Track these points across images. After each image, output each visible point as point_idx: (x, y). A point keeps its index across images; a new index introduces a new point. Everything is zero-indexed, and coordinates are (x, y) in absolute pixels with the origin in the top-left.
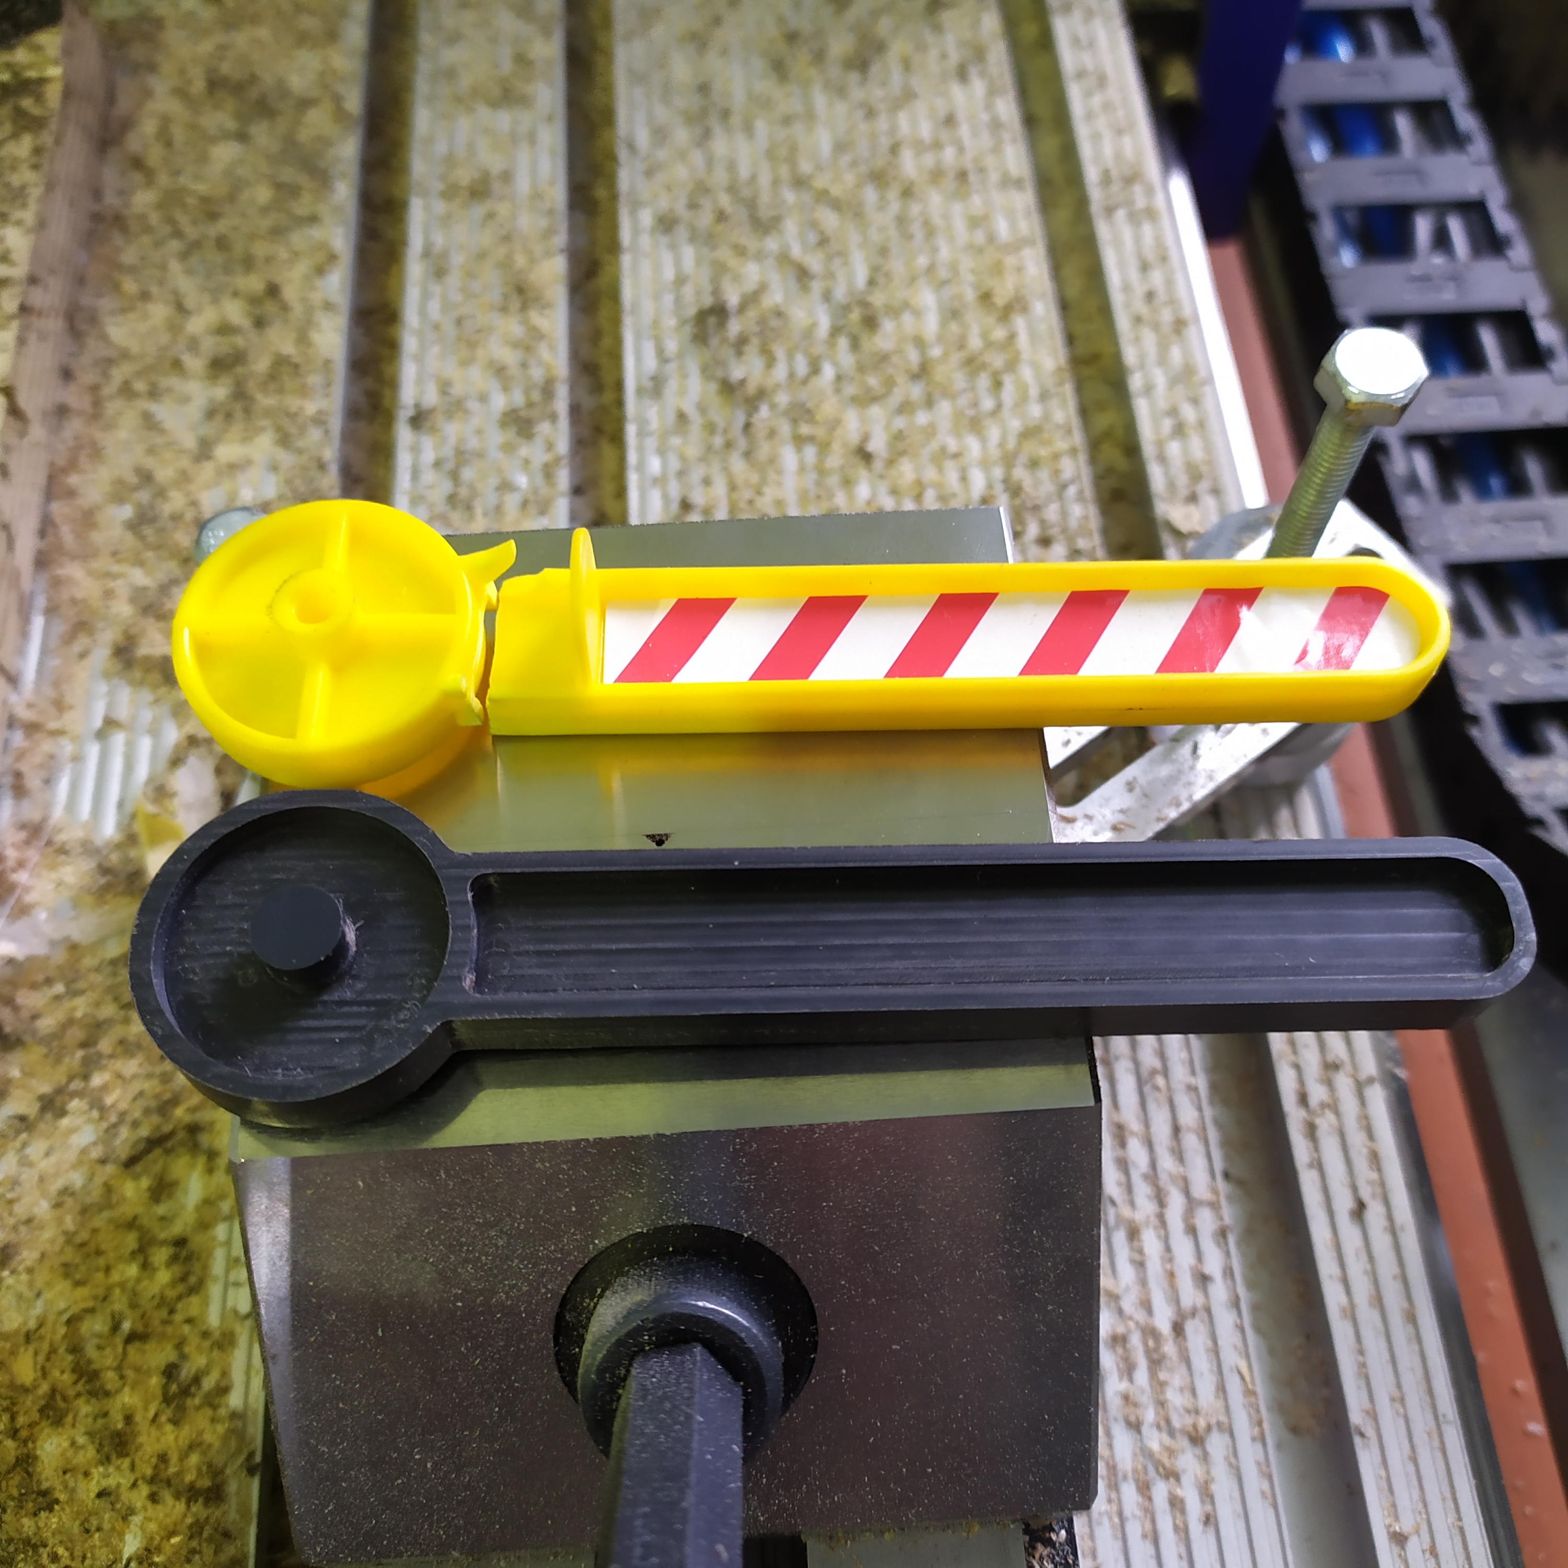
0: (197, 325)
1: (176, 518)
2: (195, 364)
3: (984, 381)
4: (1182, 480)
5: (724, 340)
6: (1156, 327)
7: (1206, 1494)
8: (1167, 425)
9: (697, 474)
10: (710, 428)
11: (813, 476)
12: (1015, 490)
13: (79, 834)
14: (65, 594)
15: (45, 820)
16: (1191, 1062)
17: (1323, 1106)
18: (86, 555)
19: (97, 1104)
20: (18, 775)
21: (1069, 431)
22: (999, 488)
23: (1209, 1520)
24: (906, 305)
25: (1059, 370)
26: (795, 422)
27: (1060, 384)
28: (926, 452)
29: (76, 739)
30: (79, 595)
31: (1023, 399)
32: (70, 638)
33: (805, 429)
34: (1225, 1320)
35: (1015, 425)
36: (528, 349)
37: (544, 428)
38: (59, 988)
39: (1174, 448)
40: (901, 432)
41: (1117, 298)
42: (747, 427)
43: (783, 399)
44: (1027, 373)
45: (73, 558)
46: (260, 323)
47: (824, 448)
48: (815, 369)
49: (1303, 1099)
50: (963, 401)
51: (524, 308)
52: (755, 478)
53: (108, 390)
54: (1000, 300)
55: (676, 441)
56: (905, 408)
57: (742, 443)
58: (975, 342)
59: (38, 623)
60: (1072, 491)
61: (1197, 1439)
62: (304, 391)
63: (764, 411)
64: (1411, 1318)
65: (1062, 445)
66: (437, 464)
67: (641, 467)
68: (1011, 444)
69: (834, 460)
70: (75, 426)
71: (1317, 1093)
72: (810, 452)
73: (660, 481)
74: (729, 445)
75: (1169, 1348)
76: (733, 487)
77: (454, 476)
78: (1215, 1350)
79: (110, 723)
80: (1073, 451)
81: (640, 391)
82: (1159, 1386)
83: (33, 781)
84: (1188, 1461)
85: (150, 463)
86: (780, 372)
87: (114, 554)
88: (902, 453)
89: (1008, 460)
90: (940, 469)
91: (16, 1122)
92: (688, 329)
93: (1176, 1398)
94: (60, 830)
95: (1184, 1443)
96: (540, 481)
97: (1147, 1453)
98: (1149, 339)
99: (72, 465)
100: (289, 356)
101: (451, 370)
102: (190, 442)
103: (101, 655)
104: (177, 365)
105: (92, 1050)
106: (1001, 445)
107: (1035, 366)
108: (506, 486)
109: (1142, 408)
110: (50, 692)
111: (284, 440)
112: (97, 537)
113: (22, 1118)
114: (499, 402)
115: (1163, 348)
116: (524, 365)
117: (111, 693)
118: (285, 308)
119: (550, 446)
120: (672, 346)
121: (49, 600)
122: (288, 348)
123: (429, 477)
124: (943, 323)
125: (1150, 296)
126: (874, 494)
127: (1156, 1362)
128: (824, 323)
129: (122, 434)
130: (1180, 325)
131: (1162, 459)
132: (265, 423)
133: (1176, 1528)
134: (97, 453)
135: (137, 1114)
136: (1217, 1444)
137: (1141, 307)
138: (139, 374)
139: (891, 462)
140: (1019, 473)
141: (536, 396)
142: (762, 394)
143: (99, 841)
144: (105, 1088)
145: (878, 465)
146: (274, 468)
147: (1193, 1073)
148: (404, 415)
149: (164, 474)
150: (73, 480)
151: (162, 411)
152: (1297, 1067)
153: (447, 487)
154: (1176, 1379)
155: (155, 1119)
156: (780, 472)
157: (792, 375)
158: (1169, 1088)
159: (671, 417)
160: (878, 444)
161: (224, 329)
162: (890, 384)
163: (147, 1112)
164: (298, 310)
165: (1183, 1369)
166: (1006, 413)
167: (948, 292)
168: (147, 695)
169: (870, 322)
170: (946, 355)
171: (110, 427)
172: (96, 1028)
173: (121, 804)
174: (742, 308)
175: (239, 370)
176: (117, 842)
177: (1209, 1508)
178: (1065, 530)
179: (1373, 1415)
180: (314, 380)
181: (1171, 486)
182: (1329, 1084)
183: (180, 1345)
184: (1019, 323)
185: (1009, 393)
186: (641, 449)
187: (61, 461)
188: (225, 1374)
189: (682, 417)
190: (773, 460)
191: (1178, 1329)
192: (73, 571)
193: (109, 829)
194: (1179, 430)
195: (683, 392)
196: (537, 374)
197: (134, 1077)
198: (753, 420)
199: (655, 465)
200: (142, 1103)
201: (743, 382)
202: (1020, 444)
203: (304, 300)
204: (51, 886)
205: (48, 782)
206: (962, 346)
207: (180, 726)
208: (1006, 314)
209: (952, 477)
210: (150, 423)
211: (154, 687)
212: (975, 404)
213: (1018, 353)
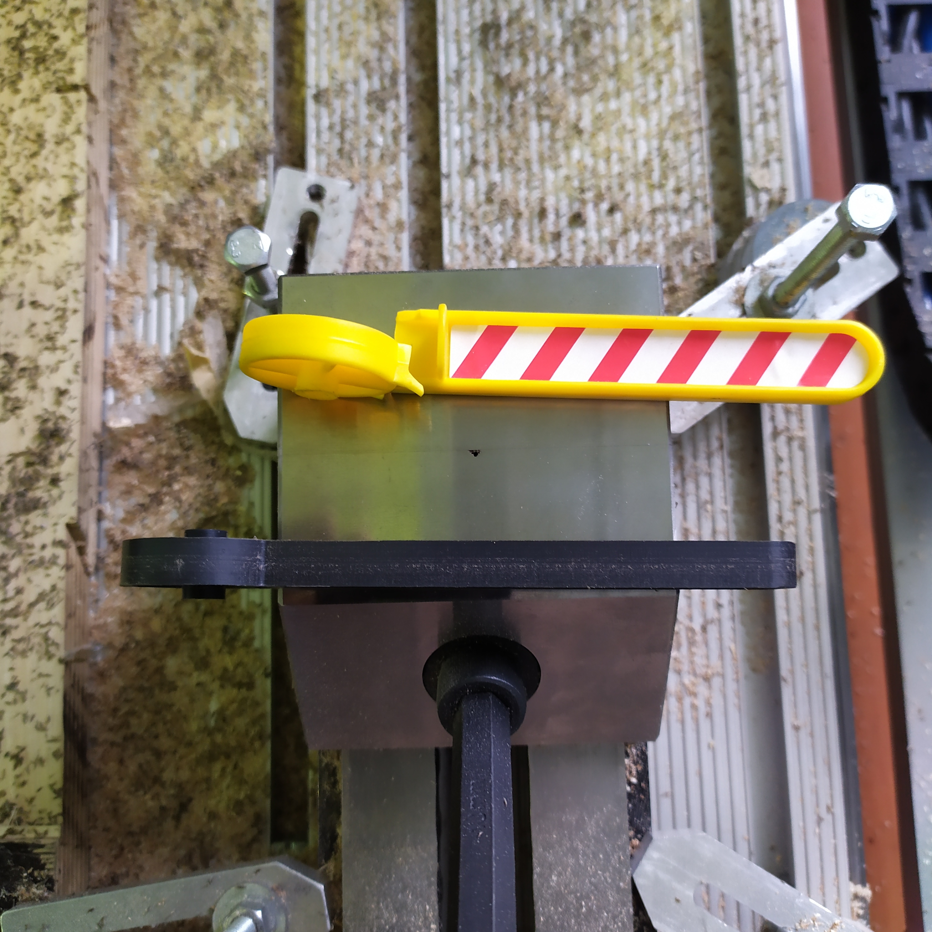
0: (185, 27)
1: (184, 159)
2: (186, 54)
3: (651, 79)
4: (762, 151)
5: (498, 46)
6: (758, 44)
7: (708, 703)
8: (757, 113)
9: (481, 139)
10: (488, 108)
11: (547, 143)
12: (664, 157)
13: (152, 353)
14: (128, 208)
15: (134, 343)
16: (725, 498)
17: (790, 523)
18: (137, 182)
19: (178, 499)
20: (116, 318)
21: (699, 116)
22: (655, 153)
23: (709, 715)
24: (609, 23)
25: (697, 72)
26: (539, 105)
27: (697, 82)
28: (614, 129)
29: (144, 297)
30: (136, 208)
31: (673, 93)
32: (133, 235)
33: (545, 111)
34: (727, 625)
35: (668, 110)
36: (382, 49)
37: (392, 105)
38: (151, 439)
39: (759, 129)
40: (600, 114)
41: (736, 21)
42: (511, 108)
43: (532, 88)
44: (677, 73)
45: (130, 184)
46: (222, 26)
47: (555, 124)
48: (552, 69)
49: (780, 519)
50: (638, 93)
51: (379, 18)
52: (514, 143)
53: (138, 71)
54: (665, 22)
55: (468, 116)
56: (604, 97)
57: (507, 118)
58: (649, 52)
59: (115, 223)
60: (697, 157)
61: (707, 679)
62: (252, 74)
63: (520, 97)
64: (818, 628)
65: (694, 126)
66: (331, 127)
67: (448, 133)
68: (664, 124)
69: (560, 133)
70: (121, 95)
71: (788, 516)
72: (546, 126)
73: (460, 143)
74: (500, 120)
75: (699, 638)
76: (501, 150)
77: (341, 136)
78: (721, 639)
79: (161, 290)
80: (700, 130)
81: (448, 80)
82: (692, 654)
83: (124, 321)
84: (702, 689)
85: (166, 122)
86: (531, 70)
87: (153, 182)
88: (600, 129)
89: (662, 135)
90: (621, 140)
91: (139, 507)
92: (477, 36)
93: (699, 660)
94: (142, 350)
95: (700, 680)
96: (390, 141)
97: (683, 685)
98: (753, 52)
99: (123, 123)
100: (240, 50)
101: (336, 62)
102: (188, 109)
103: (152, 245)
104: (176, 54)
105: (173, 472)
106: (658, 125)
107: (684, 69)
108: (370, 144)
109: (743, 100)
110: (126, 268)
111: (242, 108)
112: (141, 171)
113: (142, 505)
114: (365, 86)
115: (761, 58)
116: (380, 60)
117: (159, 270)
118: (237, 16)
119: (396, 117)
120: (467, 48)
121: (119, 210)
122: (240, 44)
123: (326, 136)
124: (630, 36)
125: (756, 22)
126: (582, 156)
127: (692, 643)
128: (558, 33)
129: (149, 101)
130: (772, 43)
131: (751, 136)
132: (230, 96)
133: (692, 718)
134: (136, 115)
135: (198, 505)
136: (716, 682)
137: (750, 29)
138: (154, 60)
139: (593, 135)
140: (668, 144)
141: (387, 82)
142: (520, 86)
143: (163, 358)
144: (180, 490)
145: (586, 136)
146: (238, 127)
147: (726, 503)
148: (310, 92)
149: (176, 130)
150: (124, 132)
151: (169, 85)
152: (779, 502)
153: (337, 143)
154: (699, 651)
155: (207, 509)
156: (528, 140)
157: (538, 72)
158: (713, 512)
159: (466, 100)
160: (586, 123)
161: (202, 30)
162: (595, 79)
163: (203, 504)
164: (244, 16)
165: (703, 647)
166: (663, 102)
167: (634, 14)
168: (179, 272)
169: (586, 36)
170: (630, 59)
171: (141, 97)
172: (172, 461)
173: (172, 336)
174: (510, 22)
175: (212, 59)
176: (172, 358)
177: (708, 709)
178: (690, 184)
179: (792, 672)
180: (257, 66)
181: (755, 155)
182: (794, 511)
183: (229, 618)
184: (676, 37)
185: (665, 89)
186: (448, 120)
187: (116, 121)
188: (252, 631)
189: (472, 99)
190: (526, 130)
191: (704, 629)
192: (130, 192)
193: (167, 350)
194: (764, 118)
195: (472, 82)
196: (387, 66)
197: (195, 486)
198: (514, 103)
199: (456, 132)
200: (200, 499)
201: (509, 75)
202: (669, 124)
203: (246, 8)
204: (141, 382)
205: (132, 321)
206: (640, 54)
207: (199, 291)
208: (668, 32)
209: (628, 146)
210: (163, 94)
211: (183, 267)
212: (645, 96)
213: (674, 59)
